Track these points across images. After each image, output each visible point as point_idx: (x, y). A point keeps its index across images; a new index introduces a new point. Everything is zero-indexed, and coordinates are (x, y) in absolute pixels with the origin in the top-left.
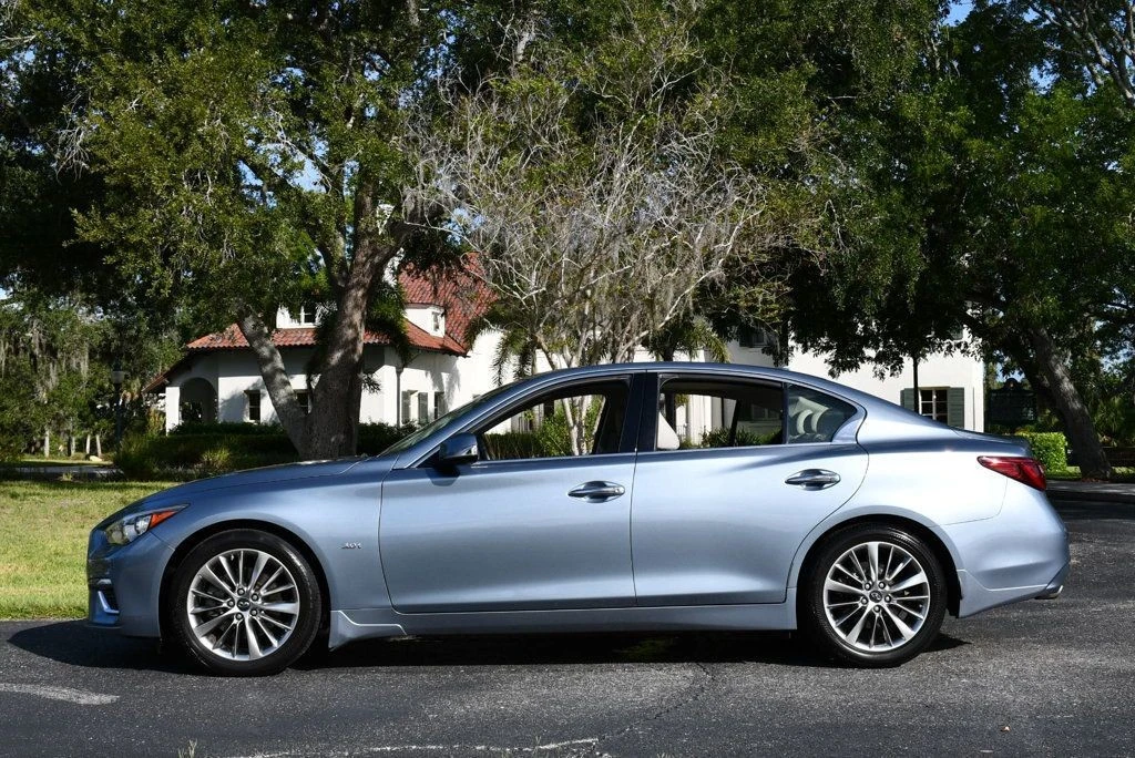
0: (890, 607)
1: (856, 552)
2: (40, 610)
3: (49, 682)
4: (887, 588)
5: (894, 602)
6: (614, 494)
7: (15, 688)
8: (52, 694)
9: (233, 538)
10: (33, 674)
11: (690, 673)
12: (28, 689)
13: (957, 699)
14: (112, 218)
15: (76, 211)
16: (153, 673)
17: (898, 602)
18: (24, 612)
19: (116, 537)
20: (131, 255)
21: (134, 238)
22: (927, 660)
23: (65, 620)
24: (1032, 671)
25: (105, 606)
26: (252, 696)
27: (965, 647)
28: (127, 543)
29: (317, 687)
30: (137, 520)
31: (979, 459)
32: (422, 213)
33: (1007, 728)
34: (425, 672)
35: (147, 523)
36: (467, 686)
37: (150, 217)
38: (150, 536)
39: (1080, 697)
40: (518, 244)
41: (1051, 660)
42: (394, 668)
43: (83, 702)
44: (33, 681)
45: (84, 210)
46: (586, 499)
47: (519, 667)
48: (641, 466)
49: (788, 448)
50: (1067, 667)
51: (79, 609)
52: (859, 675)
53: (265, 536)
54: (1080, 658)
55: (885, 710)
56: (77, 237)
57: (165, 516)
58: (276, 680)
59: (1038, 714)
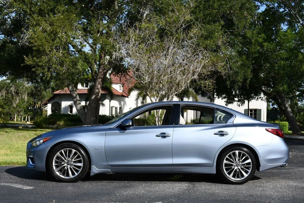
0: (241, 168)
1: (232, 153)
2: (13, 163)
3: (16, 183)
4: (240, 163)
5: (242, 167)
6: (168, 136)
7: (7, 184)
8: (16, 186)
9: (65, 145)
10: (11, 181)
11: (187, 185)
12: (10, 184)
13: (259, 193)
14: (35, 58)
15: (25, 56)
16: (43, 181)
17: (243, 167)
18: (9, 163)
19: (34, 144)
20: (39, 68)
21: (40, 64)
22: (251, 182)
23: (20, 166)
24: (279, 186)
25: (31, 163)
26: (70, 188)
27: (261, 179)
28: (37, 146)
29: (87, 186)
30: (40, 140)
31: (266, 129)
32: (118, 59)
33: (272, 202)
34: (116, 183)
35: (43, 141)
36: (127, 187)
37: (45, 58)
38: (44, 144)
39: (292, 194)
40: (143, 68)
41: (284, 184)
42: (108, 181)
43: (25, 188)
44: (11, 183)
45: (27, 56)
46: (160, 137)
47: (141, 182)
48: (175, 129)
49: (215, 125)
50: (288, 185)
51: (24, 163)
52: (232, 187)
53: (74, 145)
54: (292, 183)
55: (239, 196)
56: (25, 63)
57: (47, 139)
58: (76, 184)
59: (280, 198)
